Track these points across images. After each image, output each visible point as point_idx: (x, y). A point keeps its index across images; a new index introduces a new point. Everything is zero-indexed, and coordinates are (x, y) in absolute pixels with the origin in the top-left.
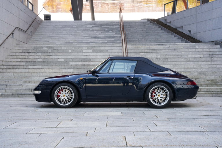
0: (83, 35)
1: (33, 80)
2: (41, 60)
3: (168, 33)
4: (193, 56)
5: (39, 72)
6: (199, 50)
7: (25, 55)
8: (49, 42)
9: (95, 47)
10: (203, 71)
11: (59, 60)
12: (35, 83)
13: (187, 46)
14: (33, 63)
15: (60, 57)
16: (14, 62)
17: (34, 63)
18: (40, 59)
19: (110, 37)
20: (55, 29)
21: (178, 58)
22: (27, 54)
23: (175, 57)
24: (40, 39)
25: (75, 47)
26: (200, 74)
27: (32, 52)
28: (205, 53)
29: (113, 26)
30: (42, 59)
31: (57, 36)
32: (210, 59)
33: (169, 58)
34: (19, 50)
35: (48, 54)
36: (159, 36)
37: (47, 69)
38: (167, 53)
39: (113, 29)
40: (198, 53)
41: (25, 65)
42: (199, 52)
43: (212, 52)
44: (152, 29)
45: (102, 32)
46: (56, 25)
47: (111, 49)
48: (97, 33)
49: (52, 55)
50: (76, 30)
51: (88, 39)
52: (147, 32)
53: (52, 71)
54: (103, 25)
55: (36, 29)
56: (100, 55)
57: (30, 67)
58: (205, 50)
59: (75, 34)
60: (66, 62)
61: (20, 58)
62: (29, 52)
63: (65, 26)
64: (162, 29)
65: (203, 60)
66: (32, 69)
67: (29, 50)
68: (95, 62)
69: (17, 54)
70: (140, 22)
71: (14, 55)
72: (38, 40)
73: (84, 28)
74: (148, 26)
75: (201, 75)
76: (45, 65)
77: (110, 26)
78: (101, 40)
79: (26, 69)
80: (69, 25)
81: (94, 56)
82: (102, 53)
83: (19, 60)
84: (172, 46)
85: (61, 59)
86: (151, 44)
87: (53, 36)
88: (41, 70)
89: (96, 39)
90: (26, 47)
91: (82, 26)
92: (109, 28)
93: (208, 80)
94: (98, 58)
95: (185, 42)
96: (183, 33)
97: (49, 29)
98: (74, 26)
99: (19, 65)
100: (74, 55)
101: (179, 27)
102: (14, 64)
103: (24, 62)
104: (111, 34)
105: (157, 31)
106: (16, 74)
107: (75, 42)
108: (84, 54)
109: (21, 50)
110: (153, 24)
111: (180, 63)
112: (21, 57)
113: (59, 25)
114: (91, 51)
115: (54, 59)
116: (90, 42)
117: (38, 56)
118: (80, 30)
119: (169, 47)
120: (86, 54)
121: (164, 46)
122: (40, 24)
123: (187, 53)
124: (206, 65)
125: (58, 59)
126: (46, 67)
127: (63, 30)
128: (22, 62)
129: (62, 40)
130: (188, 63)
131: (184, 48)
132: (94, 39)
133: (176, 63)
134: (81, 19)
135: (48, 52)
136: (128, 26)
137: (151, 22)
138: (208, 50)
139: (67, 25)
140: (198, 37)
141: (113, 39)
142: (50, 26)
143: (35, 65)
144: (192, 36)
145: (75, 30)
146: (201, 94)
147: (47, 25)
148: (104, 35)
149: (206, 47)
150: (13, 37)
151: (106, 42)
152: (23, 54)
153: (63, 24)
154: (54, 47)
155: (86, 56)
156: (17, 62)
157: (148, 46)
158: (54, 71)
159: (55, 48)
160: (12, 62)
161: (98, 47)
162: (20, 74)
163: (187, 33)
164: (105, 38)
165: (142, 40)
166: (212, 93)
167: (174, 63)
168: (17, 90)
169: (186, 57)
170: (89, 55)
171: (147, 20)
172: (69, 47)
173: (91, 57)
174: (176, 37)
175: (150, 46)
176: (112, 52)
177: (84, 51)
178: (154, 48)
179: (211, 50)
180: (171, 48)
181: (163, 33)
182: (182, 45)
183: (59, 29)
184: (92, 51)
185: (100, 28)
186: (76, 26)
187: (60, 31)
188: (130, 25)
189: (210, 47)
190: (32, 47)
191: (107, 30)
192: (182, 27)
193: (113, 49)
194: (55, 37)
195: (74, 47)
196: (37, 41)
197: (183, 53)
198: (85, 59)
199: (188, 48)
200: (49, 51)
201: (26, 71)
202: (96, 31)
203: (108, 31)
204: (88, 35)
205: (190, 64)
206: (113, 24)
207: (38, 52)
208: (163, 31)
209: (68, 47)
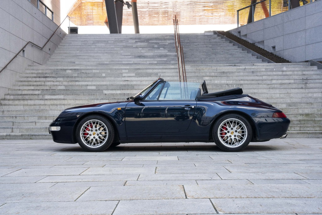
0: (123, 54)
1: (51, 115)
2: (63, 88)
3: (243, 50)
4: (280, 82)
5: (60, 104)
6: (288, 73)
7: (40, 81)
8: (74, 63)
9: (139, 69)
10: (293, 101)
11: (89, 88)
12: (53, 119)
13: (270, 67)
14: (51, 91)
15: (89, 83)
16: (25, 90)
17: (53, 92)
18: (61, 86)
19: (161, 56)
20: (83, 46)
21: (258, 84)
22: (44, 79)
23: (253, 82)
24: (62, 59)
26: (290, 106)
27: (50, 77)
28: (296, 77)
29: (165, 41)
30: (64, 85)
31: (87, 54)
32: (303, 86)
33: (245, 84)
34: (32, 73)
35: (73, 79)
36: (230, 54)
37: (71, 100)
38: (241, 78)
39: (165, 45)
40: (286, 77)
41: (40, 94)
42: (287, 75)
43: (306, 76)
44: (220, 44)
45: (149, 50)
47: (163, 72)
48: (142, 51)
49: (78, 81)
50: (113, 46)
51: (130, 58)
52: (212, 50)
54: (151, 39)
55: (56, 46)
56: (147, 81)
57: (47, 97)
58: (296, 73)
59: (111, 51)
60: (99, 90)
61: (33, 85)
62: (46, 77)
63: (98, 41)
64: (234, 45)
65: (294, 87)
66: (50, 99)
67: (46, 73)
69: (30, 79)
70: (202, 36)
71: (24, 81)
72: (59, 60)
73: (124, 44)
74: (214, 40)
75: (291, 108)
76: (68, 95)
77: (161, 41)
78: (149, 61)
79: (41, 99)
80: (103, 40)
81: (138, 82)
82: (150, 77)
83: (32, 88)
84: (249, 68)
85: (91, 85)
86: (219, 65)
87: (80, 56)
88: (63, 101)
89: (142, 59)
90: (42, 70)
91: (122, 41)
92: (159, 43)
93: (301, 115)
95: (267, 62)
96: (264, 49)
97: (75, 46)
98: (110, 41)
99: (32, 95)
100: (110, 81)
101: (259, 42)
102: (25, 92)
103: (39, 90)
104: (162, 51)
105: (227, 48)
106: (27, 107)
107: (112, 62)
108: (123, 79)
109: (35, 73)
110: (222, 38)
111: (260, 91)
112: (35, 83)
113: (88, 40)
114: (134, 75)
115: (82, 86)
116: (132, 63)
117: (59, 81)
118: (118, 46)
119: (245, 69)
120: (126, 79)
121: (238, 68)
122: (62, 39)
123: (271, 78)
124: (299, 94)
125: (87, 85)
126: (71, 97)
127: (95, 47)
128: (37, 90)
129: (93, 60)
130: (272, 91)
131: (267, 70)
132: (139, 59)
133: (256, 91)
134: (120, 32)
135: (72, 77)
136: (186, 41)
137: (218, 36)
138: (300, 73)
139: (100, 40)
140: (286, 55)
141: (165, 59)
142: (76, 41)
143: (54, 95)
144: (277, 54)
145: (111, 46)
146: (292, 134)
147: (73, 40)
148: (152, 54)
149: (297, 69)
150: (24, 56)
151: (156, 62)
152: (38, 79)
153: (95, 39)
154: (81, 70)
155: (127, 82)
156: (29, 90)
157: (215, 68)
159: (83, 71)
160: (22, 90)
161: (144, 69)
162: (33, 107)
163: (270, 50)
164: (153, 57)
165: (206, 60)
166: (307, 133)
167: (252, 92)
168: (28, 130)
169: (269, 82)
170: (132, 81)
171: (213, 33)
172: (103, 69)
173: (134, 83)
174: (254, 56)
175: (218, 68)
177: (124, 75)
178: (223, 71)
179: (304, 73)
180: (247, 70)
181: (236, 50)
182: (263, 66)
183: (89, 45)
184: (136, 74)
185: (147, 44)
186: (113, 42)
187: (91, 48)
188: (189, 39)
189: (304, 69)
190: (50, 69)
191: (156, 46)
192: (263, 42)
193: (165, 72)
194: (83, 56)
195: (109, 69)
196: (57, 63)
197: (264, 77)
198: (125, 85)
199: (272, 71)
200: (74, 75)
201: (42, 102)
202: (141, 47)
203: (158, 48)
204: (129, 54)
205: (275, 92)
206: (166, 38)
207: (58, 77)
208: (236, 47)
209: (101, 69)
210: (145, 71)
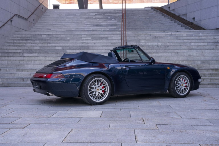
0: (85, 23)
1: (26, 68)
2: (38, 48)
3: (171, 21)
4: (197, 44)
5: (34, 60)
6: (203, 38)
7: (22, 43)
8: (51, 29)
9: (94, 34)
10: (206, 59)
11: (57, 48)
12: (28, 71)
13: (190, 33)
14: (29, 50)
15: (58, 45)
16: (10, 49)
17: (30, 51)
18: (37, 46)
19: (112, 25)
20: (58, 17)
21: (181, 46)
22: (25, 42)
23: (177, 44)
24: (42, 27)
25: (74, 34)
26: (204, 62)
27: (30, 40)
28: (209, 41)
29: (116, 14)
30: (39, 46)
31: (60, 23)
32: (214, 47)
33: (171, 46)
34: (17, 37)
35: (46, 42)
36: (162, 24)
37: (42, 57)
38: (168, 41)
39: (116, 17)
40: (202, 41)
41: (21, 53)
42: (202, 39)
43: (217, 40)
44: (155, 17)
45: (104, 20)
46: (60, 13)
47: (111, 37)
48: (99, 21)
49: (49, 43)
50: (79, 18)
51: (90, 26)
52: (149, 20)
53: (47, 59)
54: (106, 13)
55: (39, 17)
56: (99, 43)
57: (26, 55)
58: (209, 37)
59: (77, 22)
60: (64, 49)
61: (17, 46)
62: (27, 40)
63: (69, 14)
64: (165, 17)
65: (207, 48)
66: (27, 57)
67: (27, 37)
68: (93, 50)
69: (15, 41)
70: (143, 10)
71: (11, 43)
72: (40, 27)
73: (87, 16)
74: (151, 14)
75: (204, 64)
76: (41, 53)
77: (113, 14)
78: (103, 28)
79: (21, 57)
80: (73, 13)
81: (92, 44)
82: (101, 41)
83: (16, 48)
84: (175, 33)
85: (58, 46)
86: (153, 31)
87: (55, 24)
88: (37, 58)
89: (98, 27)
90: (25, 35)
91: (85, 14)
92: (111, 16)
93: (211, 70)
94: (96, 46)
95: (188, 29)
96: (186, 20)
97: (52, 17)
98: (77, 14)
99: (15, 53)
100: (72, 43)
101: (183, 15)
102: (10, 51)
103: (20, 49)
104: (114, 21)
105: (160, 19)
106: (10, 62)
107: (77, 29)
108: (82, 41)
109: (19, 37)
110: (157, 12)
111: (182, 51)
112: (19, 44)
113: (62, 13)
114: (90, 38)
115: (52, 46)
116: (92, 30)
117: (36, 43)
118: (83, 18)
119: (172, 34)
120: (85, 41)
121: (167, 34)
122: (44, 13)
123: (190, 41)
124: (210, 54)
125: (56, 46)
126: (42, 55)
127: (66, 18)
128: (19, 49)
129: (64, 27)
130: (190, 51)
131: (187, 35)
132: (96, 27)
133: (178, 51)
135: (46, 40)
136: (131, 14)
137: (154, 10)
138: (212, 37)
139: (70, 13)
140: (202, 24)
141: (115, 27)
142: (54, 14)
143: (31, 53)
144: (196, 23)
145: (78, 18)
146: (204, 84)
147: (51, 13)
148: (106, 23)
149: (210, 34)
150: (11, 25)
151: (108, 29)
152: (21, 41)
153: (67, 12)
154: (52, 34)
155: (84, 44)
156: (13, 49)
157: (150, 34)
158: (49, 59)
159: (54, 36)
160: (8, 49)
161: (98, 34)
162: (14, 62)
163: (191, 21)
164: (107, 25)
165: (145, 28)
166: (216, 84)
167: (175, 51)
168: (7, 79)
169: (188, 44)
170: (88, 43)
171: (150, 8)
173: (90, 45)
174: (179, 25)
175: (152, 34)
176: (111, 40)
177: (83, 39)
178: (155, 36)
179: (215, 37)
180: (173, 35)
181: (166, 21)
182: (185, 33)
183: (62, 17)
184: (91, 38)
185: (103, 16)
186: (79, 15)
187: (63, 19)
188: (133, 13)
189: (215, 35)
190: (31, 34)
191: (109, 18)
192: (186, 14)
193: (113, 37)
194: (57, 24)
196: (39, 29)
197: (185, 41)
198: (82, 46)
199: (191, 36)
200: (47, 39)
201: (21, 58)
202: (98, 19)
203: (111, 19)
204: (90, 23)
205: (193, 52)
206: (117, 12)
207: (35, 40)
208: (166, 18)
209: (67, 34)
210: (98, 36)
